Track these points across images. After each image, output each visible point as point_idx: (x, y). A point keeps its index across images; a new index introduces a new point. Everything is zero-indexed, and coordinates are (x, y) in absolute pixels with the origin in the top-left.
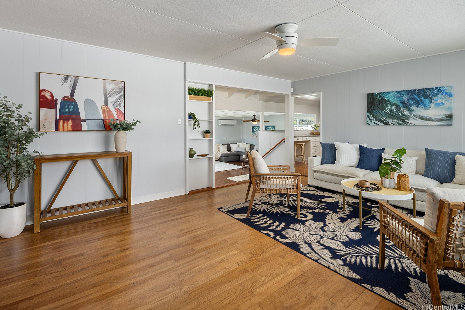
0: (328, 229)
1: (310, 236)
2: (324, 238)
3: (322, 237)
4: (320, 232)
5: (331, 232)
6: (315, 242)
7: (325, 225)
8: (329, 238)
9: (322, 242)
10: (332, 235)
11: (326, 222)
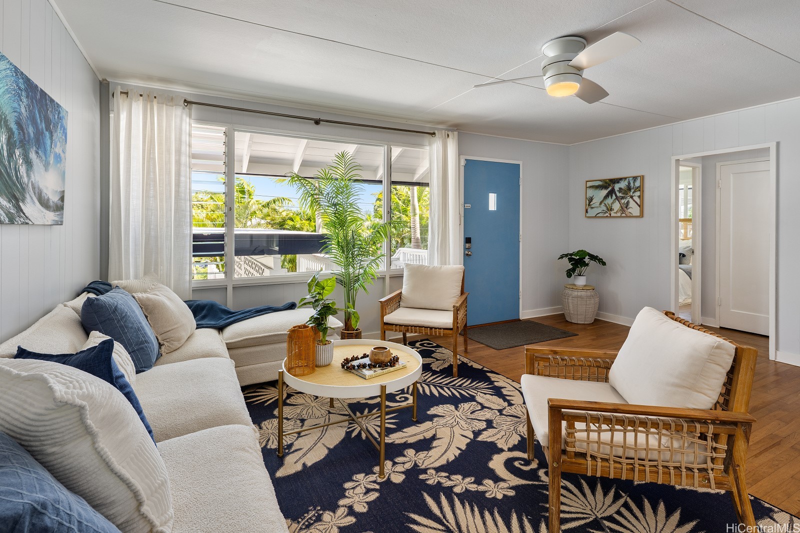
0: (478, 424)
1: (521, 413)
2: (497, 410)
3: (500, 411)
4: (497, 419)
5: (478, 418)
6: (516, 405)
7: (477, 434)
8: (491, 409)
9: (506, 404)
10: (480, 414)
11: (469, 440)
